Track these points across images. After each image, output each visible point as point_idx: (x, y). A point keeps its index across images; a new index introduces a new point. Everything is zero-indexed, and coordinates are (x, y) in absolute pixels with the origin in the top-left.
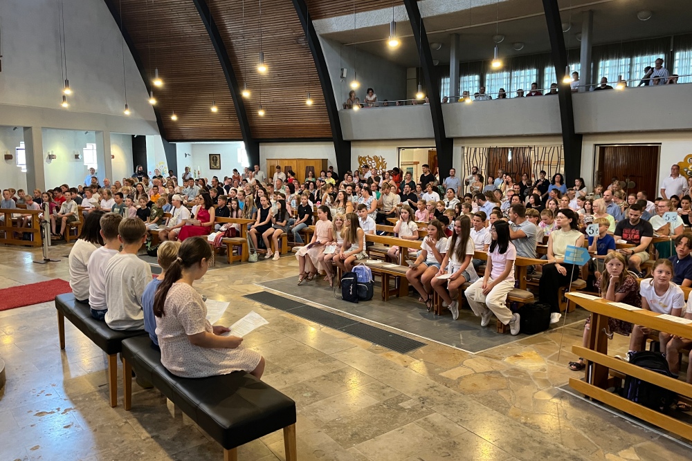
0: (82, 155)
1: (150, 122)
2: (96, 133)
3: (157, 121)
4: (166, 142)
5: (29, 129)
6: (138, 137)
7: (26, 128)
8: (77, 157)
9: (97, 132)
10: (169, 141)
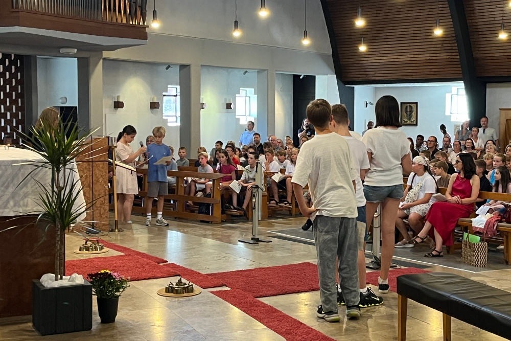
0: (235, 104)
1: (323, 57)
2: (258, 72)
3: (332, 55)
4: (342, 84)
5: (188, 67)
6: (306, 77)
7: (183, 67)
8: (229, 106)
9: (260, 71)
10: (346, 83)
